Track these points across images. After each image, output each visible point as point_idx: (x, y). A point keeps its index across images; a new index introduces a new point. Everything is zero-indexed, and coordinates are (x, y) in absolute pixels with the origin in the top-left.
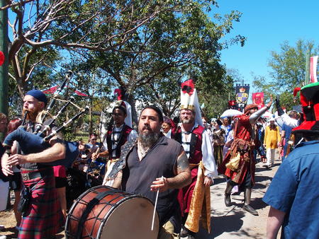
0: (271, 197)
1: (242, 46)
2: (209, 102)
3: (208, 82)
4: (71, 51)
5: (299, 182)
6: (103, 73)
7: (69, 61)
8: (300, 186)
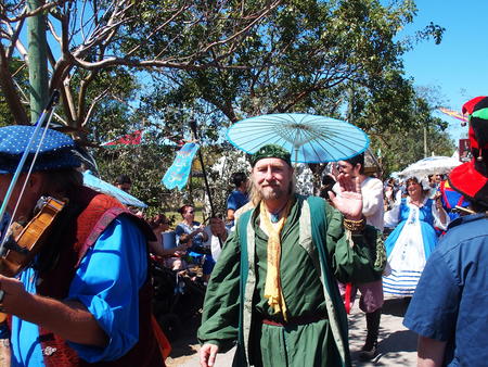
0: (417, 318)
1: (438, 42)
2: (390, 147)
3: (384, 111)
4: (154, 73)
5: (462, 288)
6: (207, 107)
7: (151, 91)
8: (465, 295)
